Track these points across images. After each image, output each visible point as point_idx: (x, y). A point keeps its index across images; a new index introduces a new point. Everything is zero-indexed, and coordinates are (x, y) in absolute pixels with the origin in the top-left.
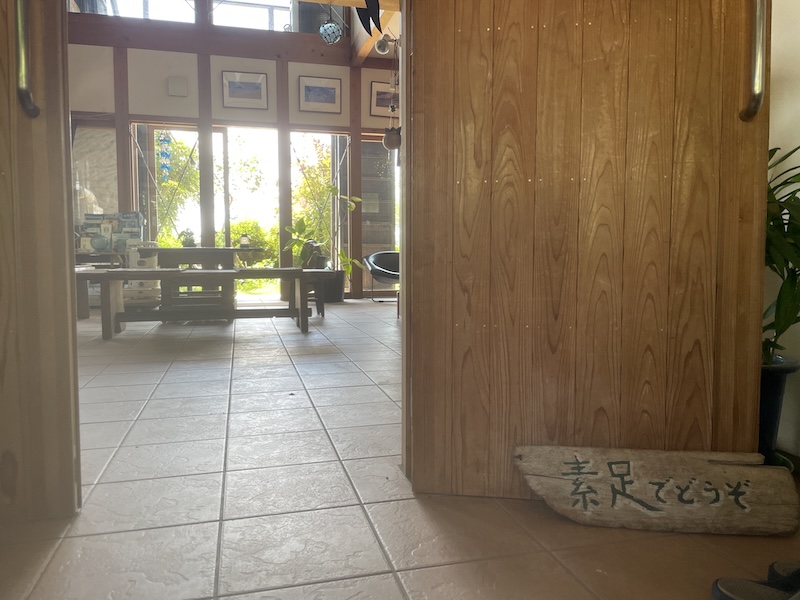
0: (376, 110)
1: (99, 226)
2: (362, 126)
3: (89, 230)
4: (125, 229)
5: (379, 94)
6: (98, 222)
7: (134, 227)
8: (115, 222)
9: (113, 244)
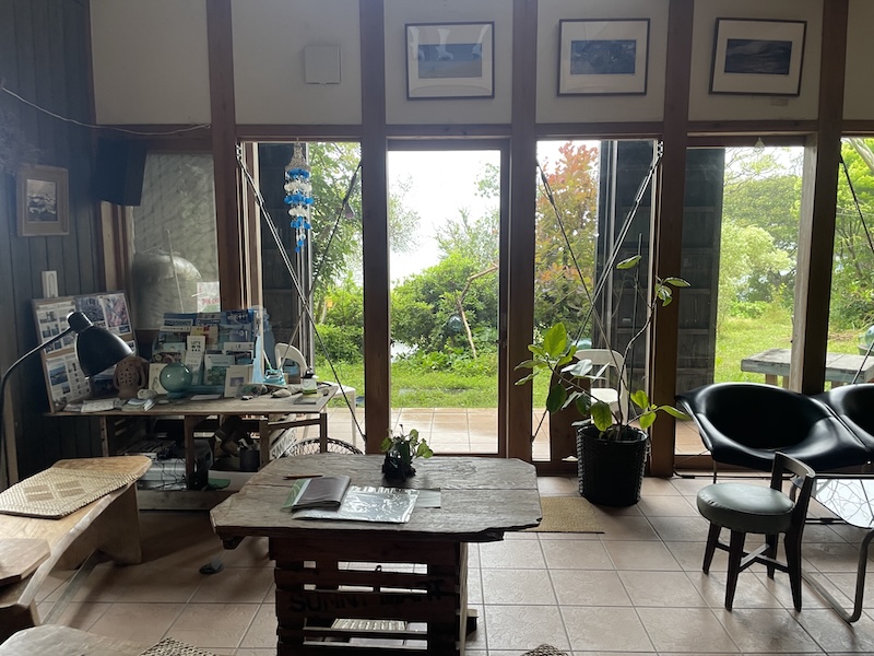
0: (724, 81)
1: (183, 337)
2: (691, 117)
3: (167, 348)
4: (229, 346)
5: (731, 43)
6: (185, 329)
7: (243, 340)
8: (213, 330)
9: (207, 375)
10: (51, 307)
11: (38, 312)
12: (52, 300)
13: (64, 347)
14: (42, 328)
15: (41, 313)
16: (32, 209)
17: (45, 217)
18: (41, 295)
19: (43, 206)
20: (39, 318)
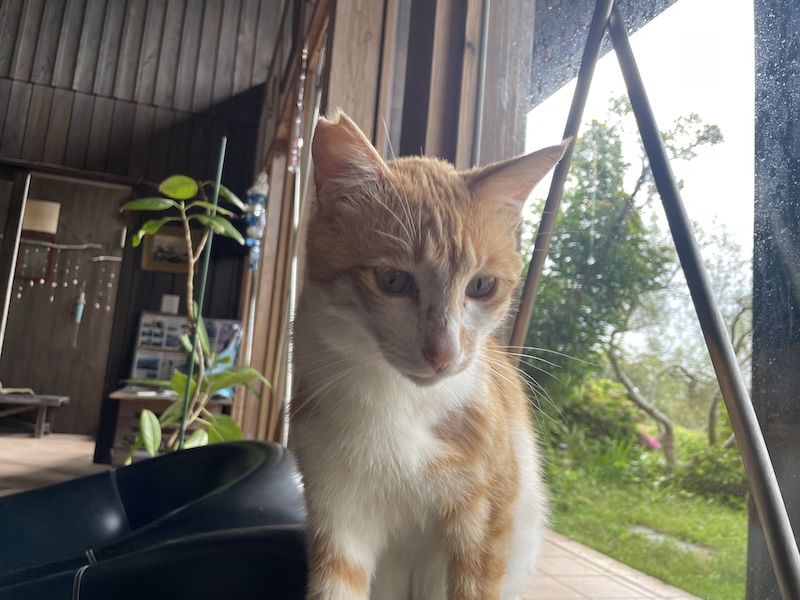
10: (159, 318)
11: (143, 319)
12: (168, 314)
13: (164, 347)
14: (143, 329)
15: (147, 319)
16: (160, 255)
18: (156, 308)
19: (173, 252)
20: (142, 322)
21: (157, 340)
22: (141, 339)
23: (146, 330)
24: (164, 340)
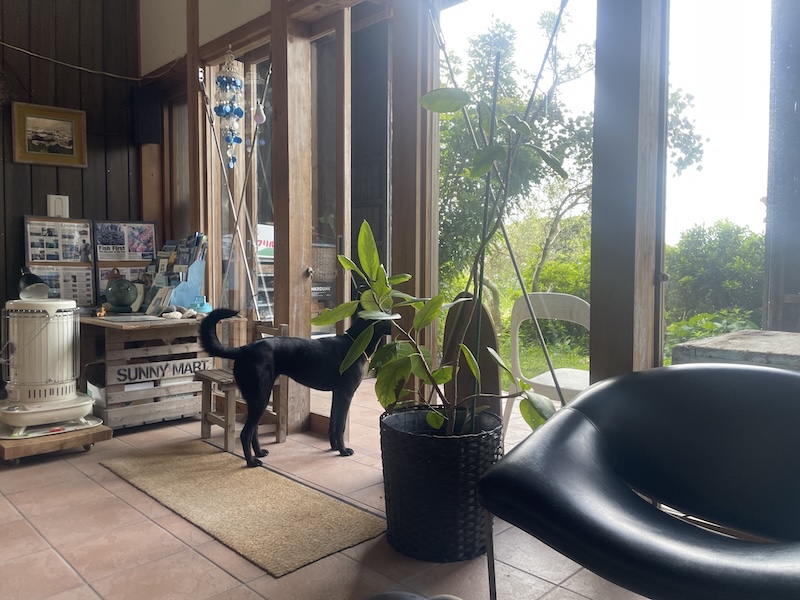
4: (176, 268)
10: (48, 225)
11: (28, 226)
12: (59, 219)
13: (61, 260)
14: (31, 239)
15: (33, 226)
16: (35, 142)
17: (55, 149)
18: (42, 212)
19: (53, 140)
20: (29, 231)
21: (52, 251)
22: (31, 251)
23: (36, 239)
24: (60, 251)
